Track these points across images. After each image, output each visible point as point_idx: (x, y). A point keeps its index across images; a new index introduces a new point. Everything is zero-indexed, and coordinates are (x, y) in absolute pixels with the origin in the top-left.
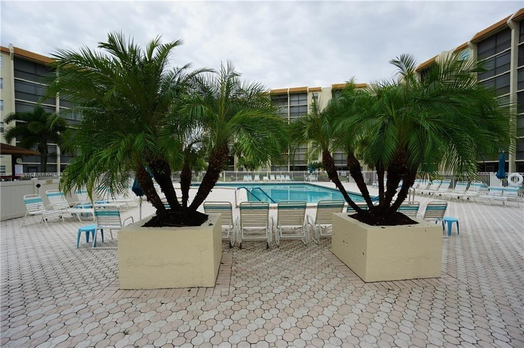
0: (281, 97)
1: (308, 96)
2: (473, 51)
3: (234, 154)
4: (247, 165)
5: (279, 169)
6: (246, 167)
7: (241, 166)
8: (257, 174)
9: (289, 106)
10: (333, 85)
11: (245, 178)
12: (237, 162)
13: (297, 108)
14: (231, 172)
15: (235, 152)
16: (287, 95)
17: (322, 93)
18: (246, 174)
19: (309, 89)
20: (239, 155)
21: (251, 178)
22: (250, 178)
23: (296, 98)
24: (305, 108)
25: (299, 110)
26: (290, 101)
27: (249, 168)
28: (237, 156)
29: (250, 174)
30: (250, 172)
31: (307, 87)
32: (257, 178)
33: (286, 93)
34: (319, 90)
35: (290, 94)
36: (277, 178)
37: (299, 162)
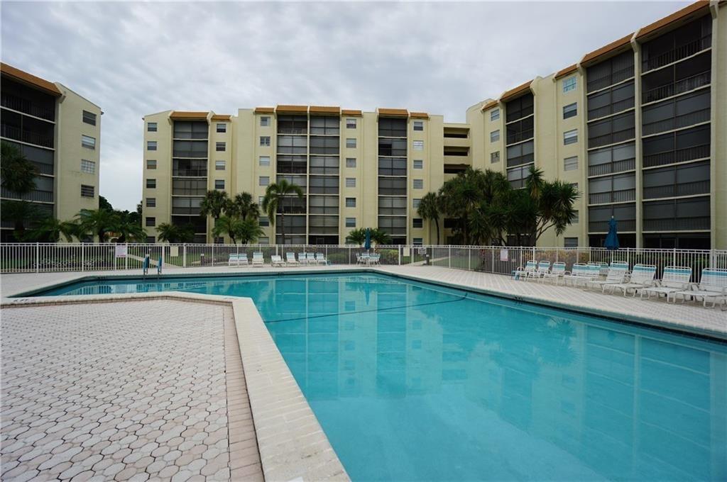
0: (296, 120)
1: (341, 122)
2: (582, 77)
3: (207, 211)
4: (236, 232)
5: (289, 241)
6: (232, 236)
7: (221, 235)
8: (257, 250)
9: (308, 135)
10: (380, 110)
11: (233, 258)
12: (213, 226)
13: (322, 141)
14: (199, 245)
15: (209, 208)
16: (306, 116)
17: (362, 119)
18: (233, 250)
19: (343, 111)
20: (216, 213)
21: (246, 258)
22: (244, 258)
23: (320, 124)
24: (336, 140)
25: (325, 143)
26: (311, 127)
27: (240, 238)
28: (213, 216)
29: (242, 250)
30: (241, 245)
31: (339, 108)
32: (258, 258)
33: (304, 114)
34: (358, 114)
35: (311, 116)
36: (300, 258)
37: (324, 229)
